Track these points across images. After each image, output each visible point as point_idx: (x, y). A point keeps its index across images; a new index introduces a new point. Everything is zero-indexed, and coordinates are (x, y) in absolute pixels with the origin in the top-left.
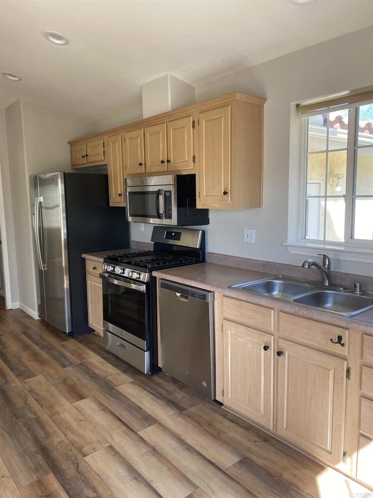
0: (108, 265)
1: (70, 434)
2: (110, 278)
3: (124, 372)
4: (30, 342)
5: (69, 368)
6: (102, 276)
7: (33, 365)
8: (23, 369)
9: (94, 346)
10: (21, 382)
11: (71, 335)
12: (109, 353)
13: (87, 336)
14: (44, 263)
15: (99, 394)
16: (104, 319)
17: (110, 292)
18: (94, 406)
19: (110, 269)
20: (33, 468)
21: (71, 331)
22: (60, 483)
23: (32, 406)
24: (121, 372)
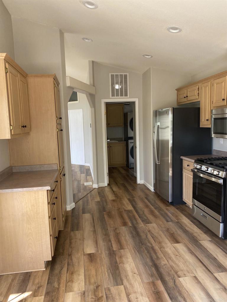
0: (197, 164)
1: (170, 261)
2: (198, 172)
3: (205, 233)
4: (149, 204)
5: (170, 223)
6: (192, 171)
7: (151, 217)
8: (146, 218)
9: (185, 213)
10: (144, 225)
11: (172, 204)
12: (195, 219)
13: (181, 206)
14: (158, 160)
15: (188, 243)
16: (193, 197)
17: (197, 181)
18: (185, 249)
19: (199, 167)
20: (150, 274)
21: (172, 201)
22: (165, 288)
23: (150, 240)
24: (203, 233)
